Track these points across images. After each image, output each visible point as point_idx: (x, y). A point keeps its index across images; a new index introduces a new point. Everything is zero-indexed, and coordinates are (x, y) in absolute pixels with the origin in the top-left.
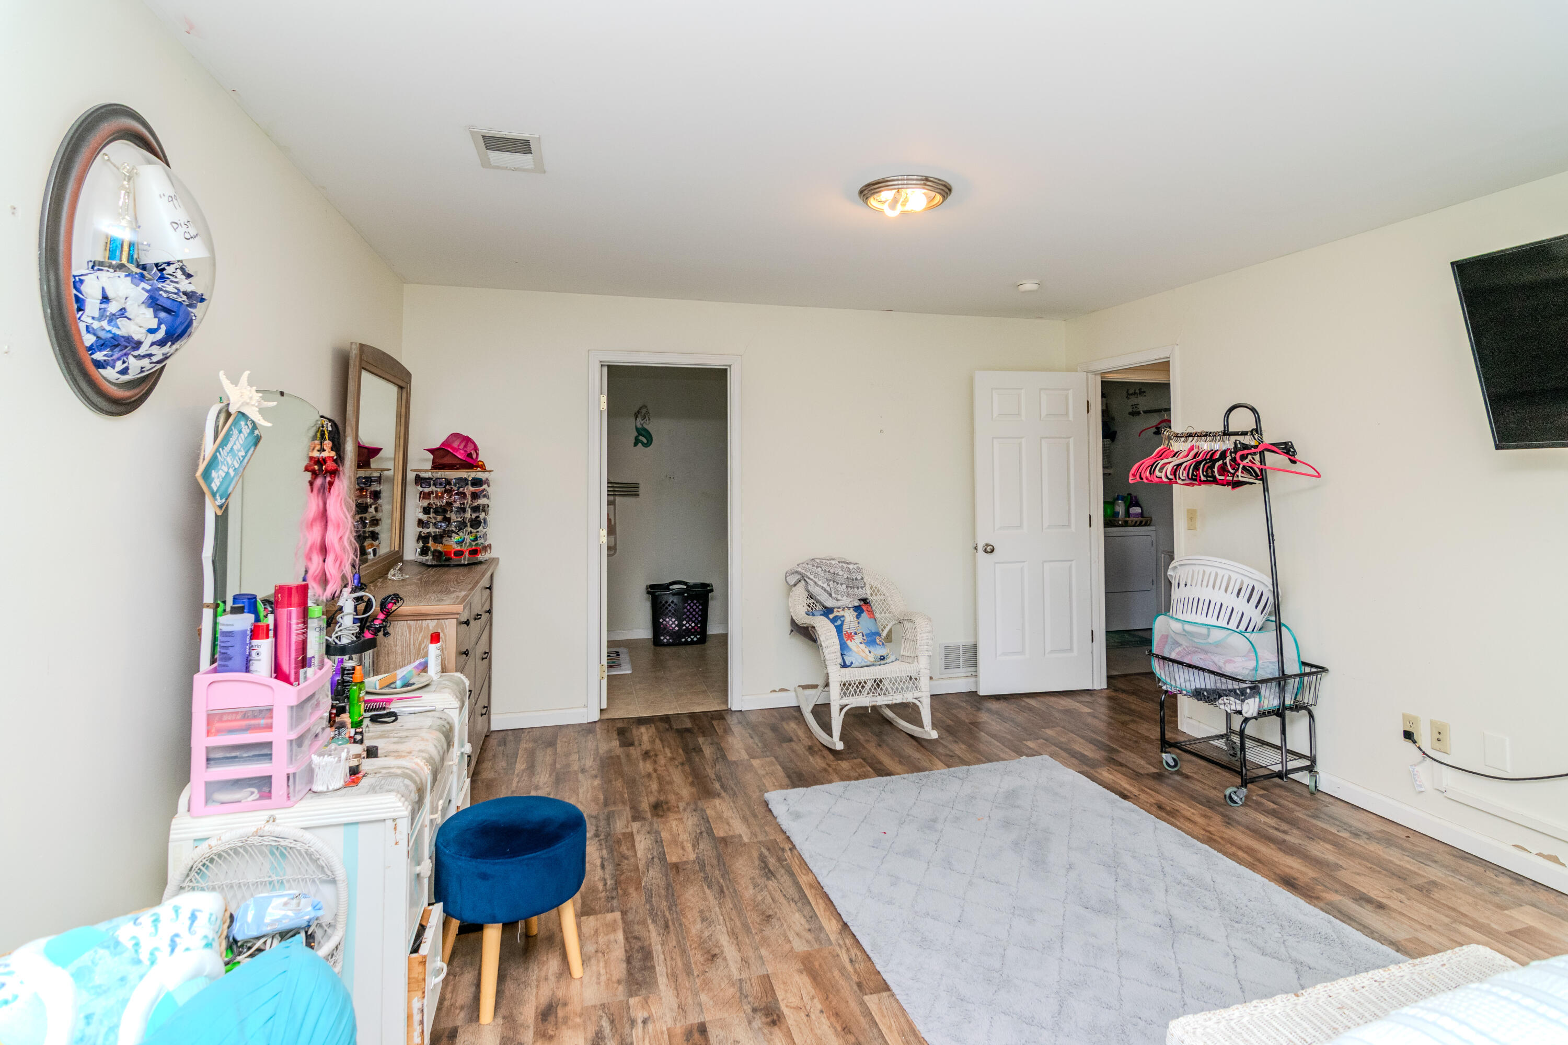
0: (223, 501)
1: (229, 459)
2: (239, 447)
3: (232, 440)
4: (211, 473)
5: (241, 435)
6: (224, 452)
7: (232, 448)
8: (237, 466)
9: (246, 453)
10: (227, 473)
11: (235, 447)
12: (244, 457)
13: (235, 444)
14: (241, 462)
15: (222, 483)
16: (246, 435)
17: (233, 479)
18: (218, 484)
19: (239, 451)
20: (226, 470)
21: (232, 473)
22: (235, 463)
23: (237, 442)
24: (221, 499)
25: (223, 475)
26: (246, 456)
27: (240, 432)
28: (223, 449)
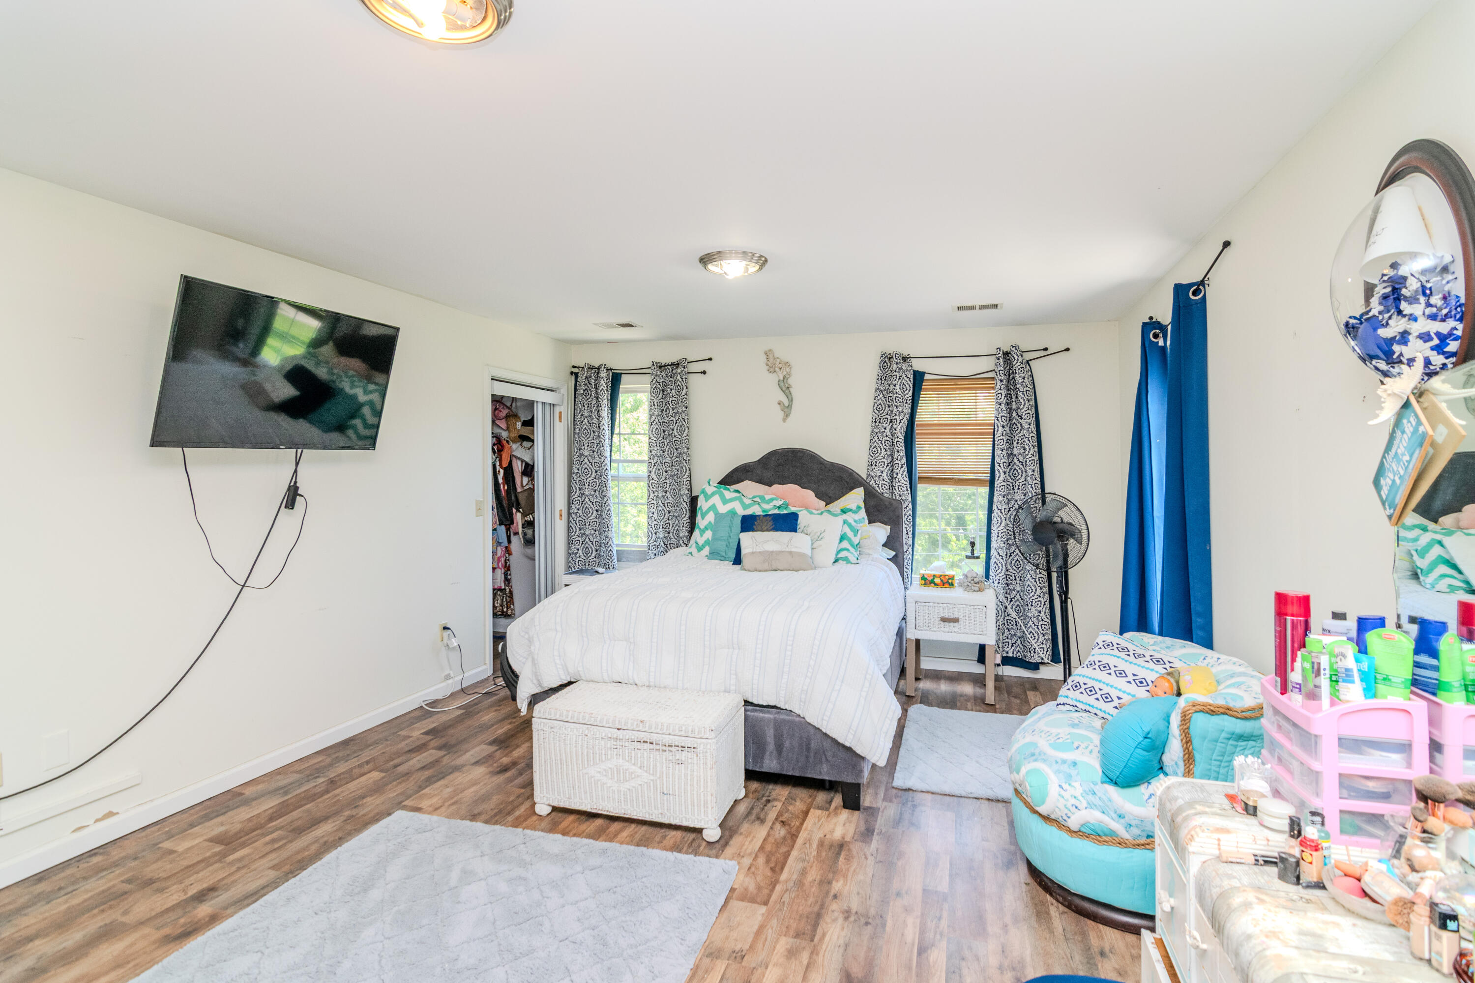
0: (1392, 511)
1: (1394, 465)
2: (1403, 450)
3: (1396, 443)
4: (1380, 480)
5: (1405, 436)
6: (1389, 458)
7: (1396, 453)
8: (1402, 472)
9: (1411, 456)
10: (1394, 481)
11: (1399, 451)
12: (1409, 462)
13: (1399, 447)
14: (1406, 468)
15: (1389, 491)
16: (1410, 435)
17: (1399, 487)
18: (1386, 492)
19: (1403, 455)
20: (1392, 478)
21: (1398, 481)
22: (1400, 469)
23: (1401, 446)
24: (1390, 509)
25: (1390, 482)
26: (1411, 460)
27: (1403, 432)
28: (1388, 454)
